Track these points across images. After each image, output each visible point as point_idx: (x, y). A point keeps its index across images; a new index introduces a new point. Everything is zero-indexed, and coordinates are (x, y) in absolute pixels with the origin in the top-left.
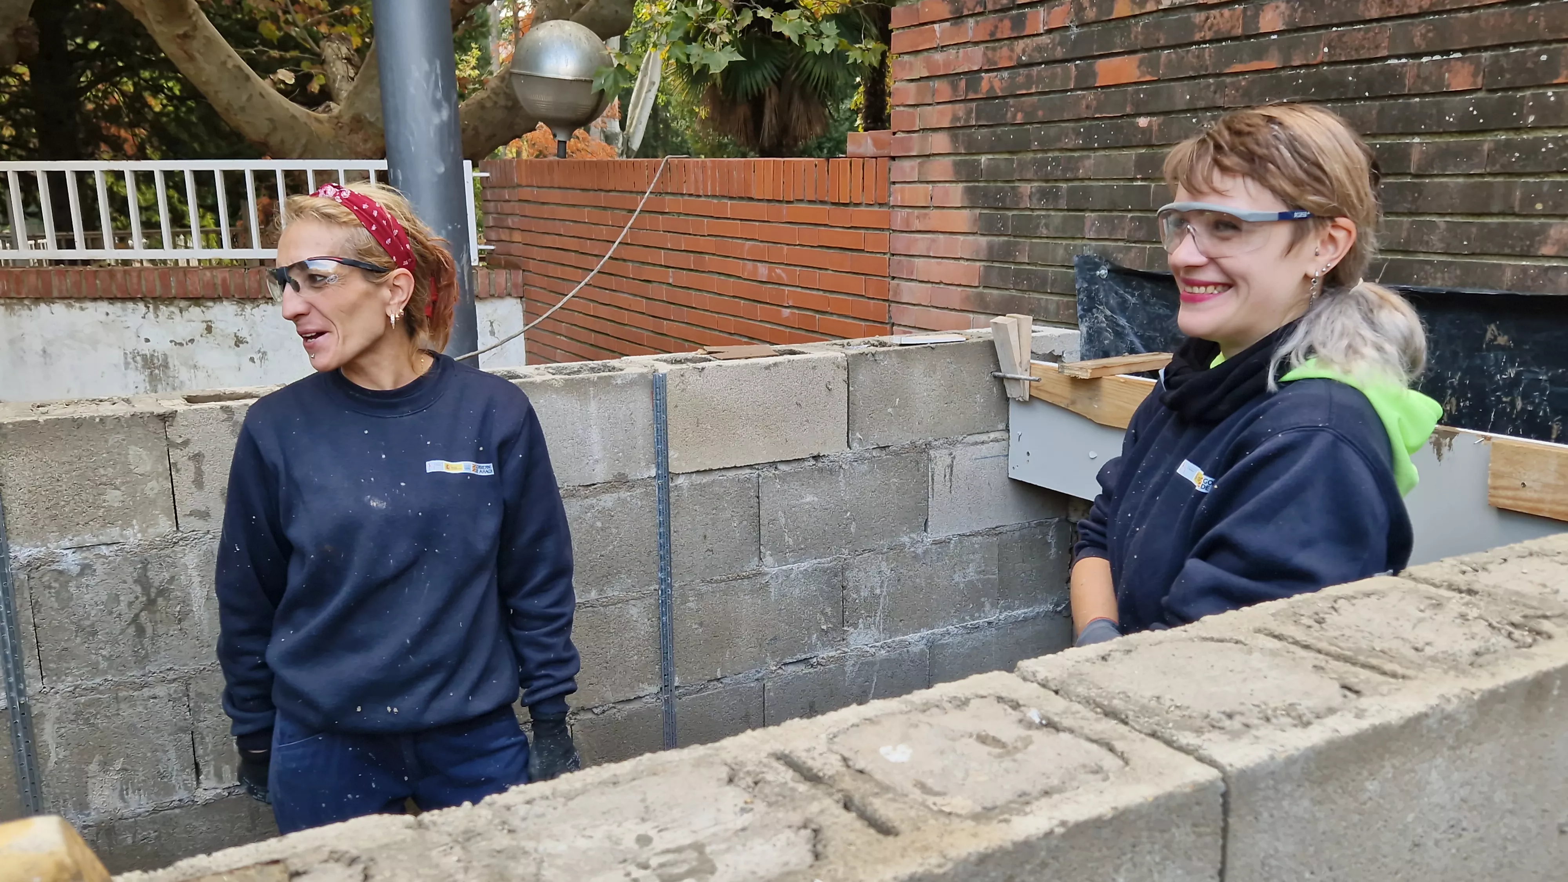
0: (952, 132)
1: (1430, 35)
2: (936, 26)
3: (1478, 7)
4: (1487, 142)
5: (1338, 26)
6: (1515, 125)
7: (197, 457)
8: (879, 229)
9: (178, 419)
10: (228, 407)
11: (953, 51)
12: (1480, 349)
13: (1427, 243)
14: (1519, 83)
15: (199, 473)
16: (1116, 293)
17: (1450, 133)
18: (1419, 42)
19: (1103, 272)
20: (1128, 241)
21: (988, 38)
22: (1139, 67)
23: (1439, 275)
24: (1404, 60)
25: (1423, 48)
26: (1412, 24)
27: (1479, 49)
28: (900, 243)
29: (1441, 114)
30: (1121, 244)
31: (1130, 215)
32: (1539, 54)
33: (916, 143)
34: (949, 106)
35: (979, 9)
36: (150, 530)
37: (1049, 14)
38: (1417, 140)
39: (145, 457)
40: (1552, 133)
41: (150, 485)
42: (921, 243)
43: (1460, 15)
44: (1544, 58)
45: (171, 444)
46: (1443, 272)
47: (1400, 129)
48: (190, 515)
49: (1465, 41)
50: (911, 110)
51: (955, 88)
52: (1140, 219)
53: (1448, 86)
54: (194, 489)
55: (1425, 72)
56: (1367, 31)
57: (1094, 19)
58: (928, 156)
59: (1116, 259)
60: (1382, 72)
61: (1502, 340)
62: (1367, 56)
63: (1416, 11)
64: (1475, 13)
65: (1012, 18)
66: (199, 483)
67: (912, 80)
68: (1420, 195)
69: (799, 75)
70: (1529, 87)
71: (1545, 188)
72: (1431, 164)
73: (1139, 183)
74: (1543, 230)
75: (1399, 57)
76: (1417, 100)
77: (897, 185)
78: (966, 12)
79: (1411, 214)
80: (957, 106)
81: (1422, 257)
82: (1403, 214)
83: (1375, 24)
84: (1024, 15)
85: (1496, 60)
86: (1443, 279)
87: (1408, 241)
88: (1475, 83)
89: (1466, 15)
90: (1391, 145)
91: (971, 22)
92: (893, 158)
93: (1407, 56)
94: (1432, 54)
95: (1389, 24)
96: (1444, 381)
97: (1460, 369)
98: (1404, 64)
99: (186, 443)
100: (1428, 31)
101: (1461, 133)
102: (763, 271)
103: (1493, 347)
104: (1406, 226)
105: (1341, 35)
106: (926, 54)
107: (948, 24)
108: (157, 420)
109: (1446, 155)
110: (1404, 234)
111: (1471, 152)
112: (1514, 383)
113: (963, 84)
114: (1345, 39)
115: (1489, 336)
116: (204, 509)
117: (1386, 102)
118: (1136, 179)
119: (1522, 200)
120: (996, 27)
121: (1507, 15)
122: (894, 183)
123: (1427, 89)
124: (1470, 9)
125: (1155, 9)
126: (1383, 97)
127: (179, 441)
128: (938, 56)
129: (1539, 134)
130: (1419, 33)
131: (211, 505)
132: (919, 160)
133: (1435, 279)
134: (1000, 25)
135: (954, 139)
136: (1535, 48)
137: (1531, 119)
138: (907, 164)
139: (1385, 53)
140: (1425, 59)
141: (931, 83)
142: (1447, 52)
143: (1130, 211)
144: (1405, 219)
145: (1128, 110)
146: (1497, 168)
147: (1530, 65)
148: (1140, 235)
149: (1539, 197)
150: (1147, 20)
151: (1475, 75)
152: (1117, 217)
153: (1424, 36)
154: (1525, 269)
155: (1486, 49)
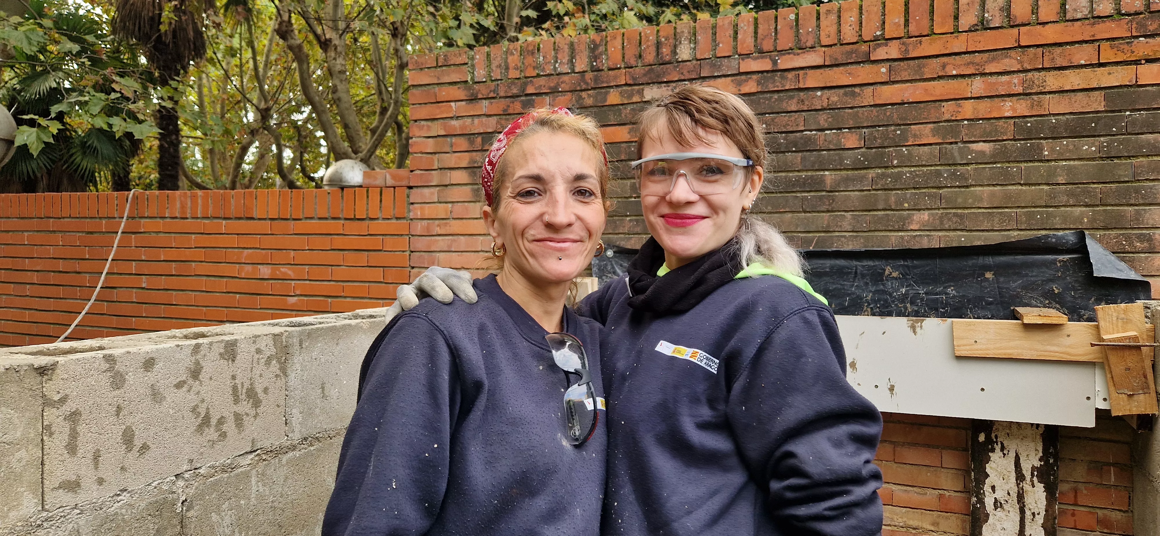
0: (470, 170)
1: (830, 120)
2: (453, 104)
3: (855, 107)
4: (872, 173)
5: (769, 114)
6: (886, 165)
7: (74, 417)
8: (398, 235)
9: (58, 371)
10: (110, 356)
11: (469, 121)
12: (882, 280)
13: (841, 226)
14: (886, 144)
15: (74, 435)
16: (621, 266)
17: (847, 170)
18: (824, 124)
19: (610, 253)
20: (629, 234)
21: (502, 113)
22: (629, 133)
23: (850, 243)
24: (814, 132)
25: (826, 126)
26: (818, 114)
27: (858, 128)
28: (420, 244)
29: (841, 160)
30: (622, 236)
31: (628, 218)
32: (895, 131)
33: (435, 178)
34: (466, 154)
35: (492, 95)
36: (12, 514)
37: (554, 100)
38: (827, 173)
39: (16, 421)
40: (907, 169)
41: (18, 455)
42: (442, 243)
43: (847, 111)
44: (898, 132)
45: (47, 402)
46: (853, 241)
47: (817, 167)
48: (60, 487)
49: (851, 124)
50: (430, 156)
51: (472, 143)
52: (637, 221)
53: (844, 145)
54: (67, 456)
55: (829, 139)
56: (791, 116)
57: (592, 105)
58: (446, 186)
59: (620, 244)
60: (801, 138)
61: (895, 274)
62: (791, 129)
63: (820, 108)
64: (856, 110)
65: (522, 101)
66: (72, 448)
67: (429, 137)
68: (833, 201)
69: (68, 167)
70: (890, 147)
71: (908, 196)
72: (838, 185)
73: (633, 199)
74: (909, 217)
75: (811, 131)
76: (825, 152)
77: (416, 205)
78: (480, 96)
79: (828, 211)
80: (474, 154)
81: (837, 234)
82: (823, 212)
83: (794, 114)
84: (534, 100)
85: (871, 134)
86: (853, 245)
87: (828, 226)
88: (860, 144)
89: (850, 111)
90: (812, 176)
91: (485, 103)
92: (410, 188)
93: (815, 130)
94: (831, 130)
95: (804, 114)
96: (861, 299)
97: (871, 291)
98: (815, 135)
99: (63, 400)
100: (829, 118)
101: (852, 169)
102: (265, 271)
103: (889, 278)
104: (827, 218)
105: (773, 120)
106: (442, 121)
107: (464, 103)
108: (34, 374)
109: (847, 179)
110: (826, 222)
111: (862, 178)
112: (905, 296)
113: (479, 139)
114: (776, 120)
115: (887, 272)
116: (74, 478)
117: (805, 153)
118: (631, 197)
119: (896, 202)
120: (509, 106)
121: (874, 111)
122: (412, 204)
123: (831, 147)
124: (851, 108)
125: (639, 100)
126: (803, 151)
127: (56, 398)
128: (454, 123)
129: (899, 169)
130: (823, 119)
131: (82, 473)
132: (438, 188)
133: (848, 245)
134: (511, 105)
135: (473, 174)
136: (893, 128)
137: (895, 162)
138: (426, 191)
139: (802, 128)
140: (827, 132)
141: (449, 139)
142: (840, 129)
143: (627, 216)
144: (824, 214)
145: (623, 157)
146: (879, 186)
147: (891, 136)
148: (638, 229)
149: (905, 200)
150: (632, 107)
151: (860, 140)
152: (618, 220)
153: (826, 121)
154: (902, 237)
155: (863, 127)
